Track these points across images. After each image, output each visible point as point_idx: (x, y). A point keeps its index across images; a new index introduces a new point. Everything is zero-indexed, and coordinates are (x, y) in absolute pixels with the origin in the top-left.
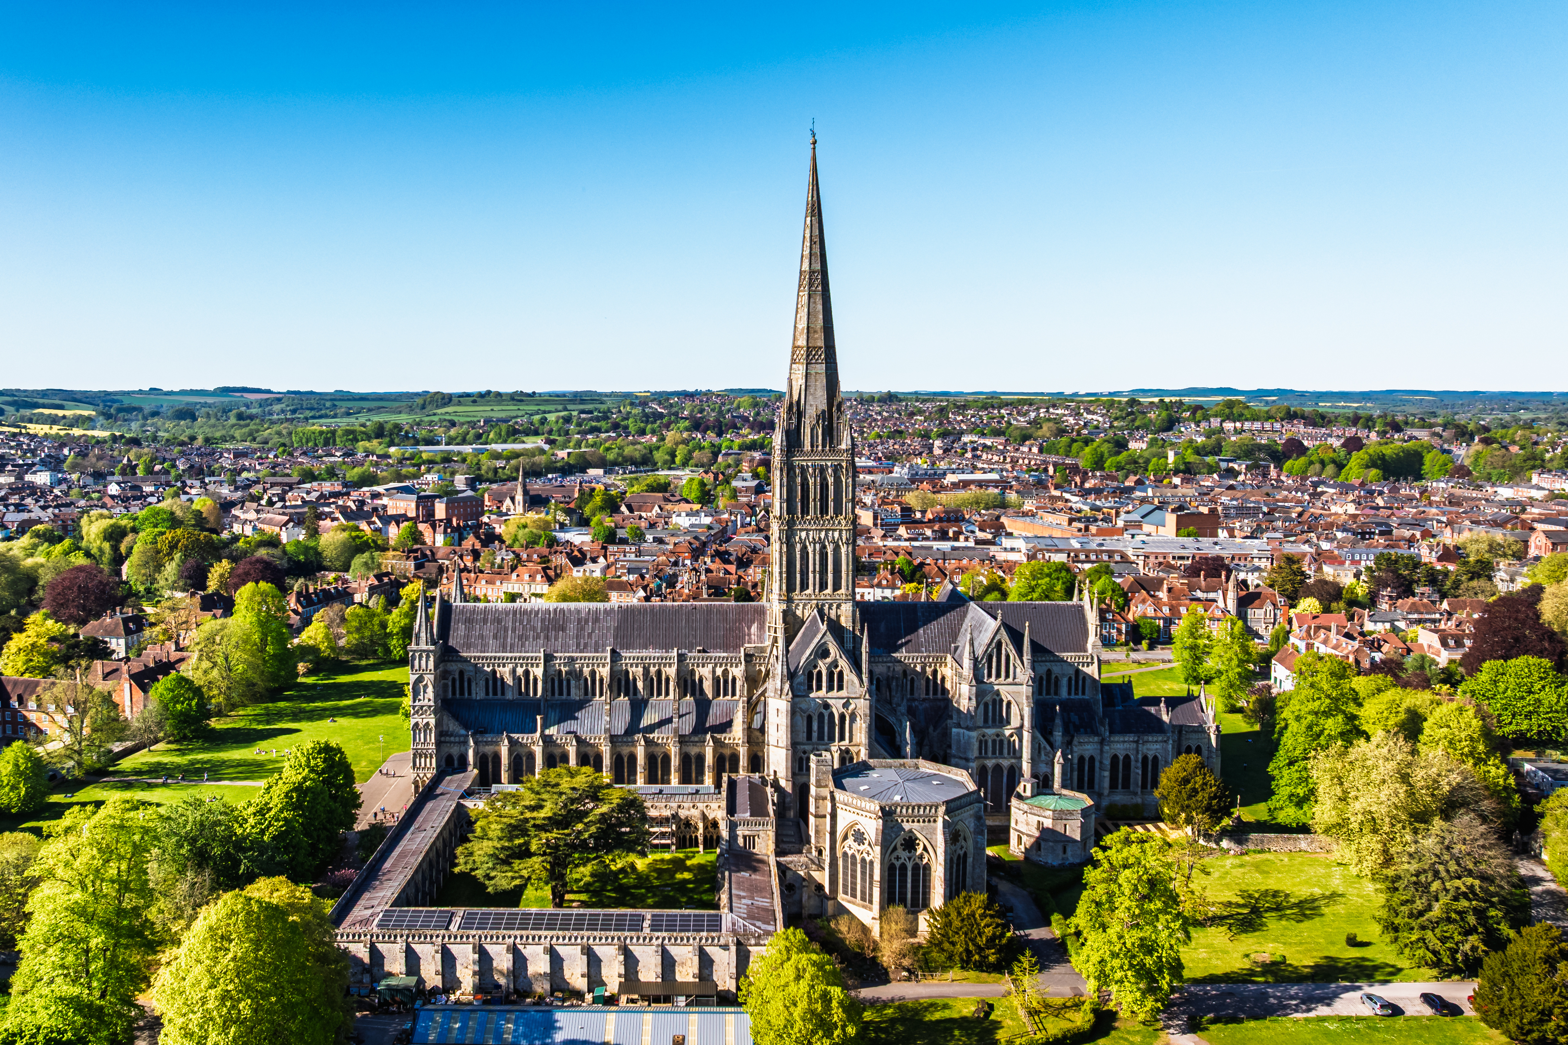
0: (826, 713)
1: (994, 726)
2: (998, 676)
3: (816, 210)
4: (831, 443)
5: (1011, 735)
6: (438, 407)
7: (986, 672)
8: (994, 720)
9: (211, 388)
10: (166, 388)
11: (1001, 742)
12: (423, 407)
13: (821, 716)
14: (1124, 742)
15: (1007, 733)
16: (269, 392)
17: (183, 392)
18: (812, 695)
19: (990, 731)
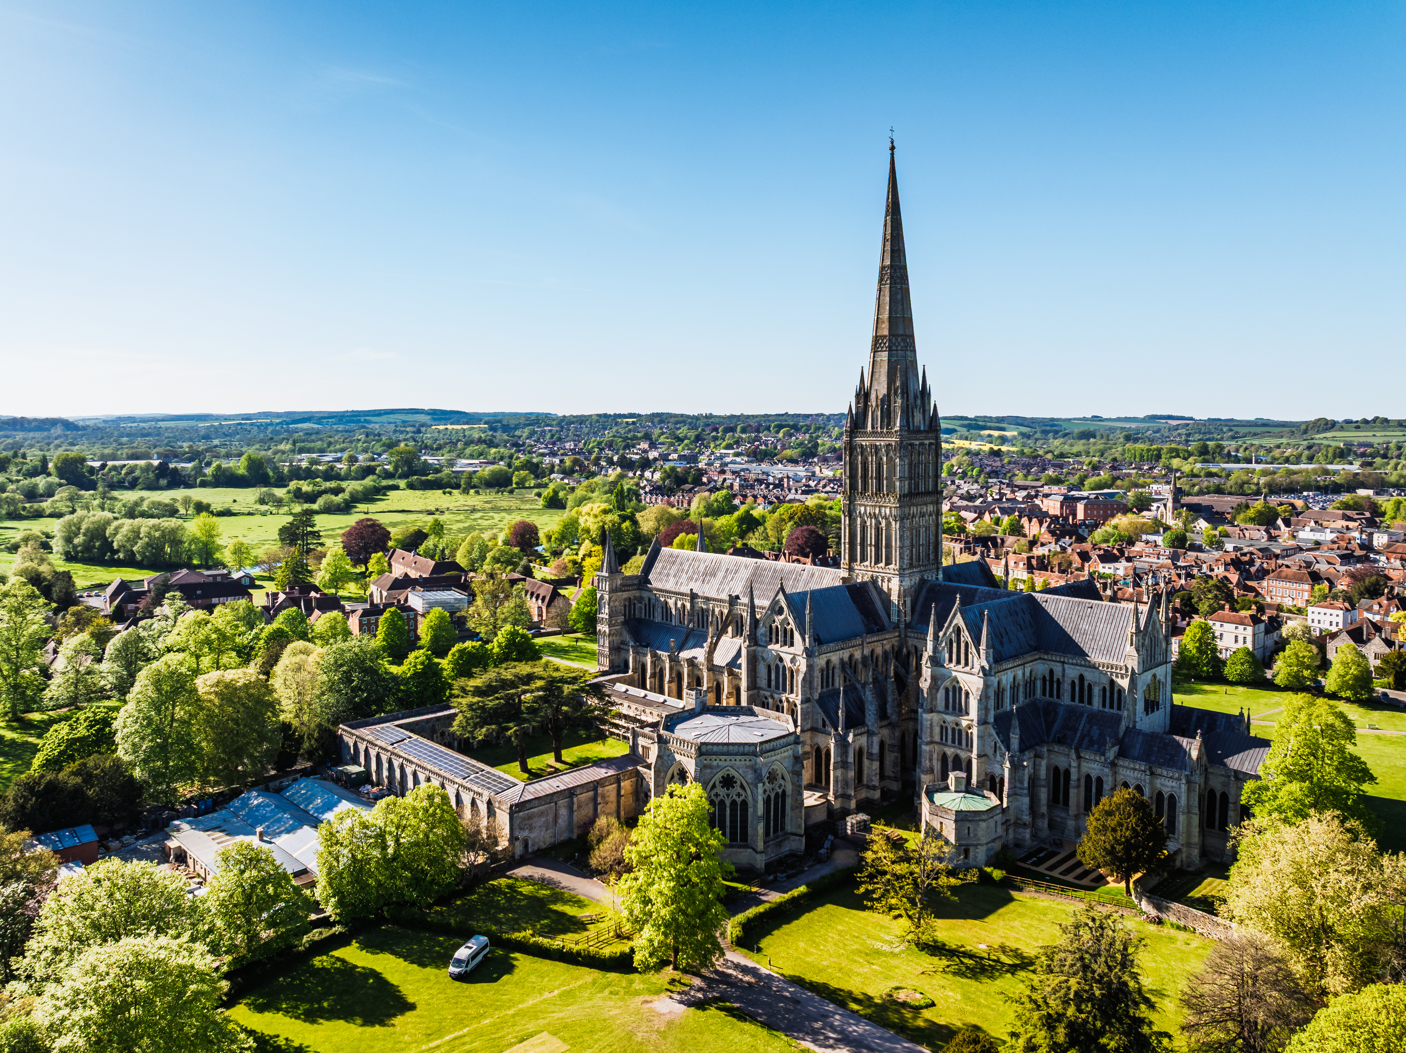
0: (781, 665)
1: (953, 714)
2: (958, 662)
3: (894, 209)
4: (888, 424)
5: (969, 727)
6: (1318, 432)
7: (947, 656)
8: (954, 708)
9: (1141, 415)
10: (1105, 416)
11: (960, 731)
12: (1305, 432)
13: (777, 666)
14: (1135, 769)
15: (964, 723)
16: (1191, 419)
17: (1119, 419)
18: (770, 647)
19: (949, 718)
